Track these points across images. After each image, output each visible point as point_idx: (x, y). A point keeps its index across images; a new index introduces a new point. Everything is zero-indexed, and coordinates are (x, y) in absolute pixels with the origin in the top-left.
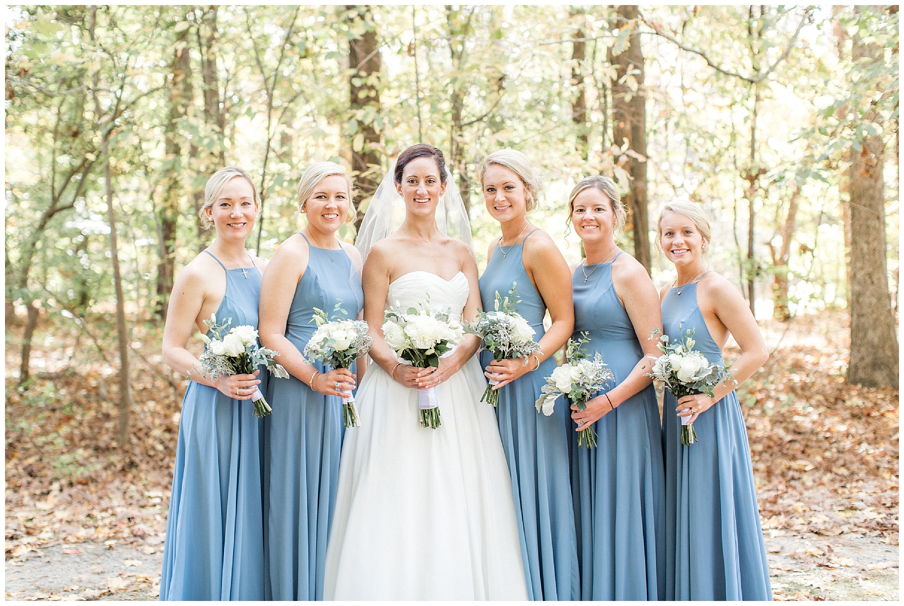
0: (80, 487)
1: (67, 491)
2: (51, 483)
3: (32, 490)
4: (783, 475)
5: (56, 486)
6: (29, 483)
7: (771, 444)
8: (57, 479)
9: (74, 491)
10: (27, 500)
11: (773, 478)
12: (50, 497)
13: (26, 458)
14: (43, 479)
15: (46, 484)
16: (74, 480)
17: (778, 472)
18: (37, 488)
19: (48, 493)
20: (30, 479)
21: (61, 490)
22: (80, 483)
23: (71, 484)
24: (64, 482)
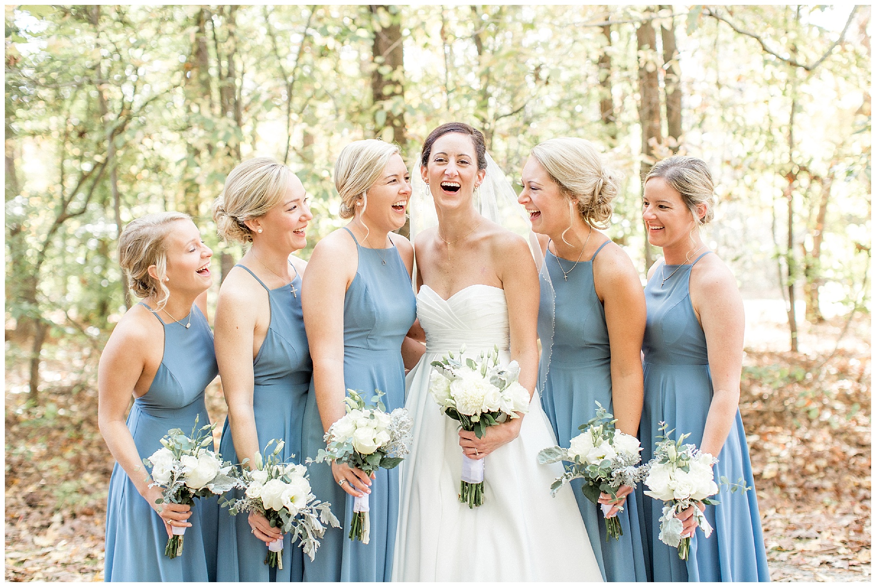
0: (84, 518)
1: (69, 523)
2: (52, 514)
3: (31, 522)
4: (853, 494)
5: (57, 518)
6: (28, 514)
7: (836, 459)
8: (58, 510)
9: (76, 523)
10: (25, 534)
11: (843, 498)
12: (50, 531)
13: (26, 486)
14: (44, 510)
15: (47, 514)
16: (77, 510)
17: (847, 490)
18: (36, 520)
19: (48, 526)
20: (29, 510)
21: (63, 522)
22: (84, 513)
23: (74, 516)
24: (66, 513)
